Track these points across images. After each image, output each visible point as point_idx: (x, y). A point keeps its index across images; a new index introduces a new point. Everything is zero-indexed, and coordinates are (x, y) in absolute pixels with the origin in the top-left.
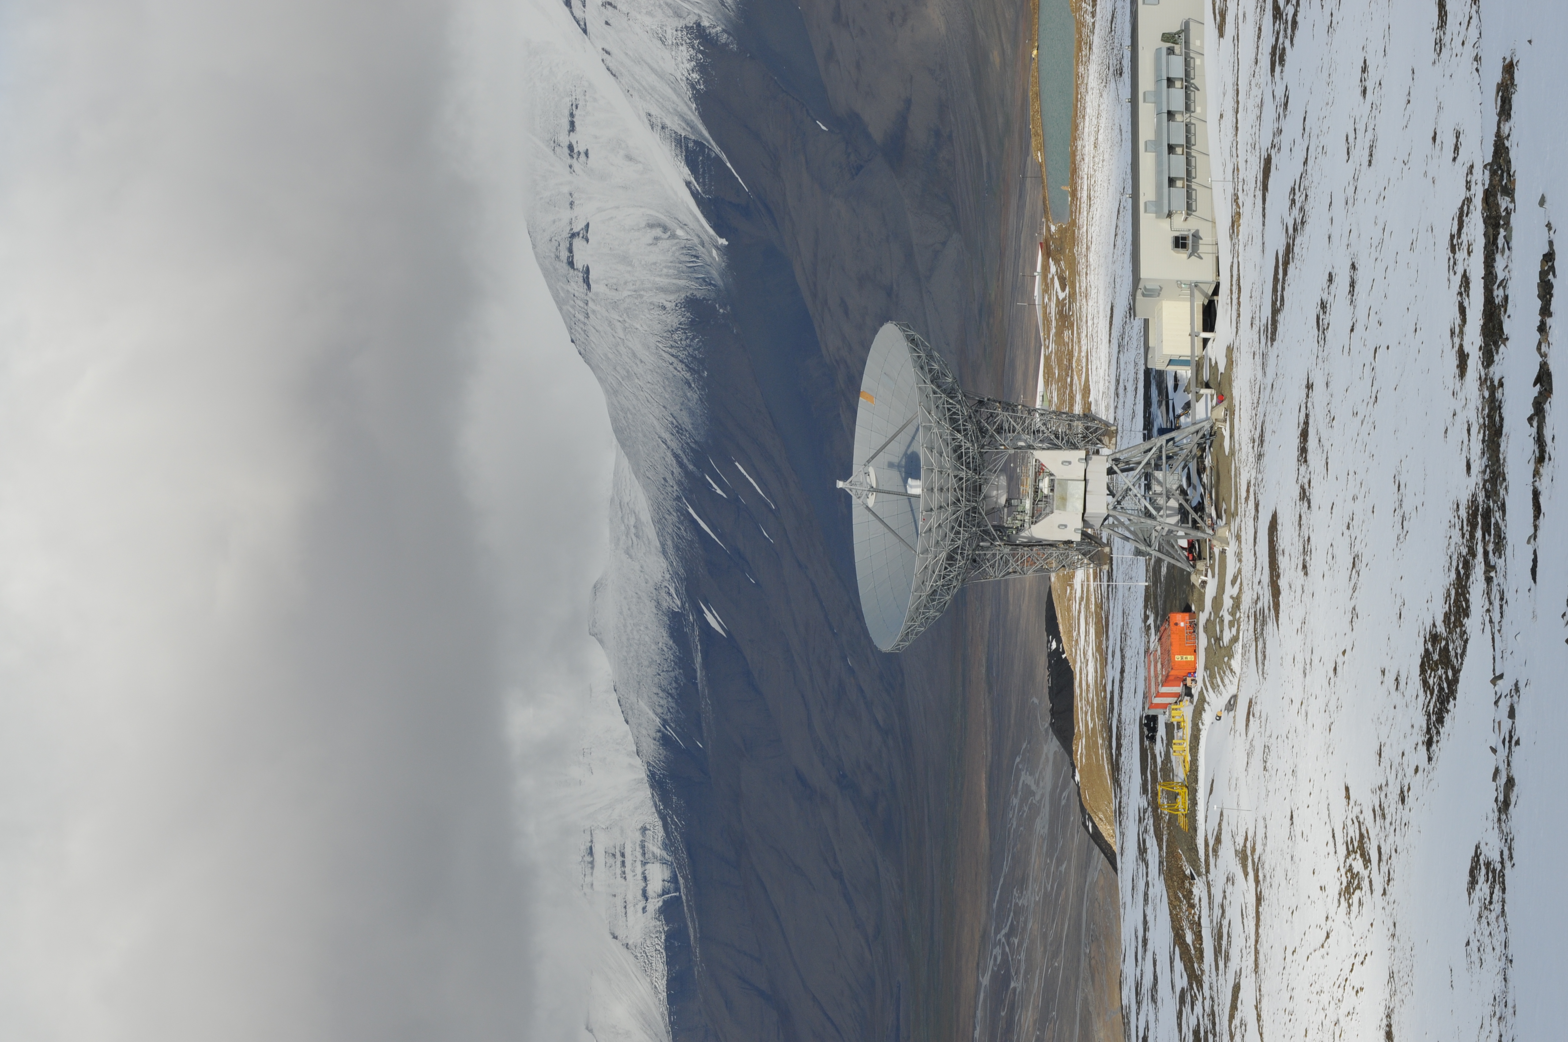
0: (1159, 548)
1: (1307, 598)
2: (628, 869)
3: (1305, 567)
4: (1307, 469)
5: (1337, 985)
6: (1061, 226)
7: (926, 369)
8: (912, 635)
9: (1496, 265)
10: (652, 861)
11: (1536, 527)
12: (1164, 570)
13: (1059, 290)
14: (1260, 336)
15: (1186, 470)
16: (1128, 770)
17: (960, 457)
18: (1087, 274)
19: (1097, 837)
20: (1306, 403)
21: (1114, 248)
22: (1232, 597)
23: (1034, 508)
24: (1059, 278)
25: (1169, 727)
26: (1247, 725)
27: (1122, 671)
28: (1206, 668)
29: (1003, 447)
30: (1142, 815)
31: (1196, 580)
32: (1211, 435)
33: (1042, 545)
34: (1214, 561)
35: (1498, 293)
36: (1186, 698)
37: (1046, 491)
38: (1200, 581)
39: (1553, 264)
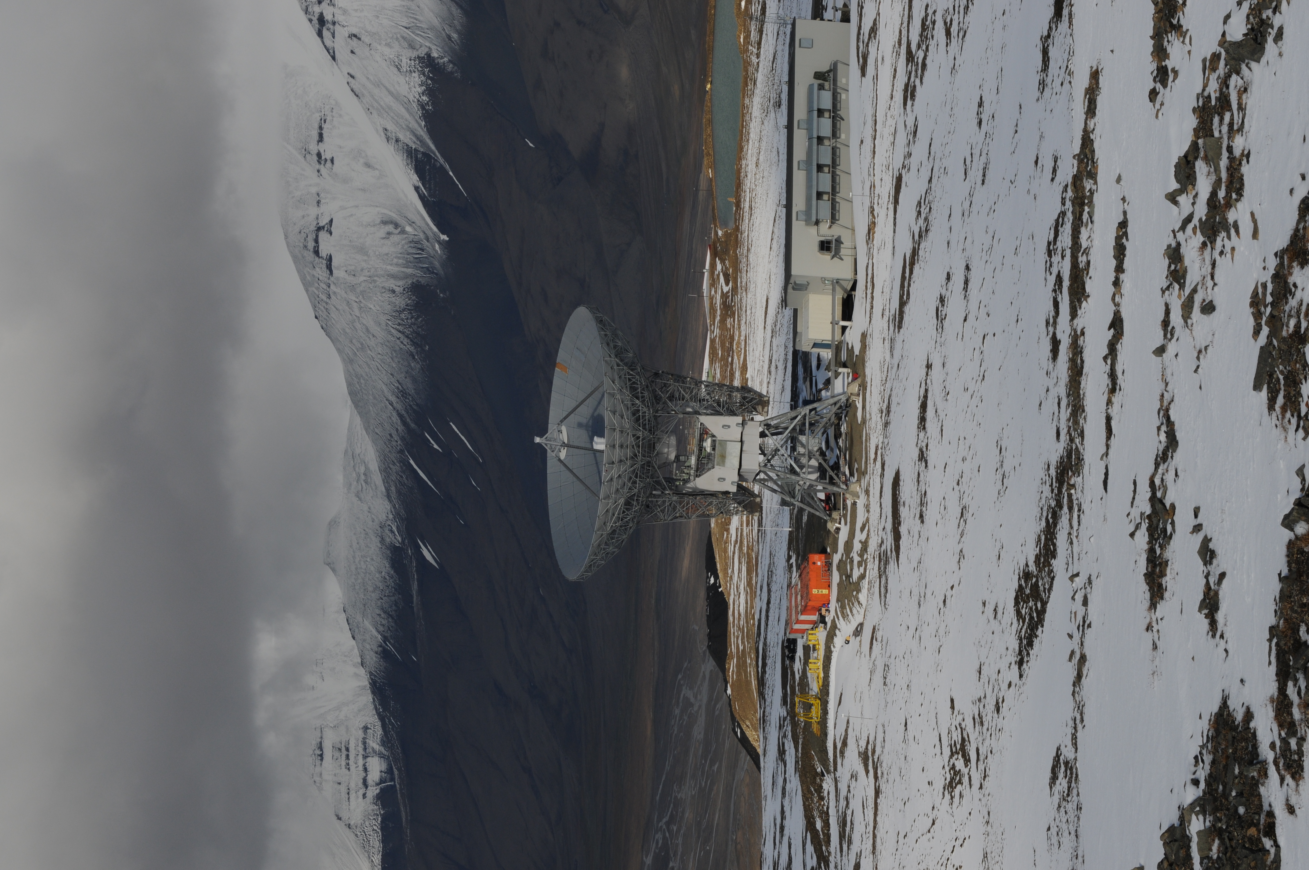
0: (801, 499)
1: (922, 542)
2: (351, 762)
3: (921, 516)
4: (925, 435)
5: (940, 864)
6: (727, 231)
7: (612, 345)
8: (594, 567)
9: (1081, 236)
10: (372, 755)
11: (1108, 446)
12: (805, 518)
13: (724, 285)
14: (889, 324)
15: (825, 435)
16: (771, 685)
17: (638, 420)
18: (747, 271)
19: (744, 741)
20: (926, 380)
21: (770, 250)
22: (860, 542)
23: (698, 463)
24: (724, 275)
25: (806, 649)
26: (871, 648)
27: (769, 603)
28: (838, 601)
29: (674, 412)
30: (782, 723)
31: (831, 526)
32: (846, 407)
33: (704, 495)
34: (847, 511)
35: (1082, 259)
36: (821, 625)
37: (709, 450)
38: (834, 528)
39: (1126, 230)
